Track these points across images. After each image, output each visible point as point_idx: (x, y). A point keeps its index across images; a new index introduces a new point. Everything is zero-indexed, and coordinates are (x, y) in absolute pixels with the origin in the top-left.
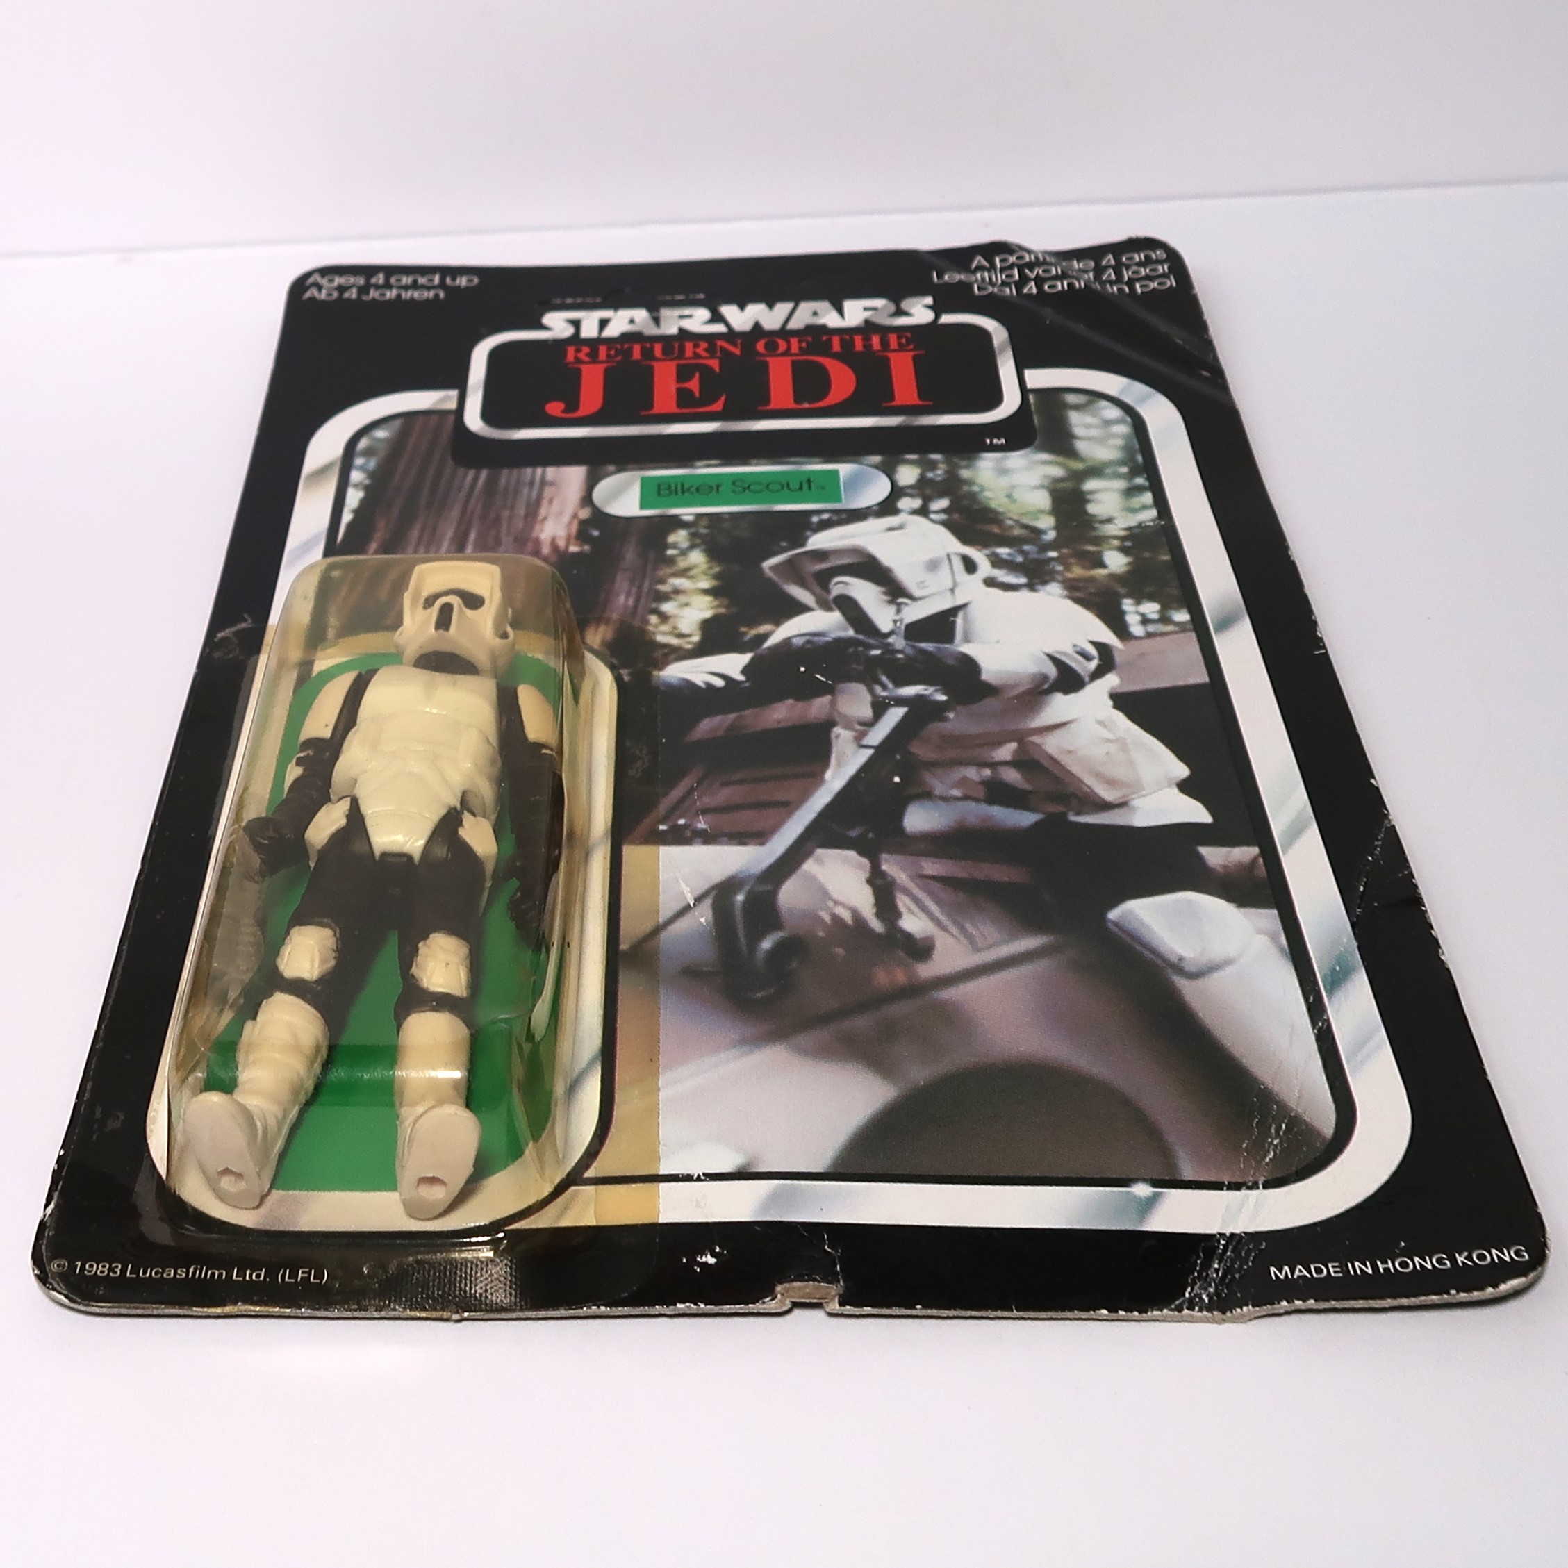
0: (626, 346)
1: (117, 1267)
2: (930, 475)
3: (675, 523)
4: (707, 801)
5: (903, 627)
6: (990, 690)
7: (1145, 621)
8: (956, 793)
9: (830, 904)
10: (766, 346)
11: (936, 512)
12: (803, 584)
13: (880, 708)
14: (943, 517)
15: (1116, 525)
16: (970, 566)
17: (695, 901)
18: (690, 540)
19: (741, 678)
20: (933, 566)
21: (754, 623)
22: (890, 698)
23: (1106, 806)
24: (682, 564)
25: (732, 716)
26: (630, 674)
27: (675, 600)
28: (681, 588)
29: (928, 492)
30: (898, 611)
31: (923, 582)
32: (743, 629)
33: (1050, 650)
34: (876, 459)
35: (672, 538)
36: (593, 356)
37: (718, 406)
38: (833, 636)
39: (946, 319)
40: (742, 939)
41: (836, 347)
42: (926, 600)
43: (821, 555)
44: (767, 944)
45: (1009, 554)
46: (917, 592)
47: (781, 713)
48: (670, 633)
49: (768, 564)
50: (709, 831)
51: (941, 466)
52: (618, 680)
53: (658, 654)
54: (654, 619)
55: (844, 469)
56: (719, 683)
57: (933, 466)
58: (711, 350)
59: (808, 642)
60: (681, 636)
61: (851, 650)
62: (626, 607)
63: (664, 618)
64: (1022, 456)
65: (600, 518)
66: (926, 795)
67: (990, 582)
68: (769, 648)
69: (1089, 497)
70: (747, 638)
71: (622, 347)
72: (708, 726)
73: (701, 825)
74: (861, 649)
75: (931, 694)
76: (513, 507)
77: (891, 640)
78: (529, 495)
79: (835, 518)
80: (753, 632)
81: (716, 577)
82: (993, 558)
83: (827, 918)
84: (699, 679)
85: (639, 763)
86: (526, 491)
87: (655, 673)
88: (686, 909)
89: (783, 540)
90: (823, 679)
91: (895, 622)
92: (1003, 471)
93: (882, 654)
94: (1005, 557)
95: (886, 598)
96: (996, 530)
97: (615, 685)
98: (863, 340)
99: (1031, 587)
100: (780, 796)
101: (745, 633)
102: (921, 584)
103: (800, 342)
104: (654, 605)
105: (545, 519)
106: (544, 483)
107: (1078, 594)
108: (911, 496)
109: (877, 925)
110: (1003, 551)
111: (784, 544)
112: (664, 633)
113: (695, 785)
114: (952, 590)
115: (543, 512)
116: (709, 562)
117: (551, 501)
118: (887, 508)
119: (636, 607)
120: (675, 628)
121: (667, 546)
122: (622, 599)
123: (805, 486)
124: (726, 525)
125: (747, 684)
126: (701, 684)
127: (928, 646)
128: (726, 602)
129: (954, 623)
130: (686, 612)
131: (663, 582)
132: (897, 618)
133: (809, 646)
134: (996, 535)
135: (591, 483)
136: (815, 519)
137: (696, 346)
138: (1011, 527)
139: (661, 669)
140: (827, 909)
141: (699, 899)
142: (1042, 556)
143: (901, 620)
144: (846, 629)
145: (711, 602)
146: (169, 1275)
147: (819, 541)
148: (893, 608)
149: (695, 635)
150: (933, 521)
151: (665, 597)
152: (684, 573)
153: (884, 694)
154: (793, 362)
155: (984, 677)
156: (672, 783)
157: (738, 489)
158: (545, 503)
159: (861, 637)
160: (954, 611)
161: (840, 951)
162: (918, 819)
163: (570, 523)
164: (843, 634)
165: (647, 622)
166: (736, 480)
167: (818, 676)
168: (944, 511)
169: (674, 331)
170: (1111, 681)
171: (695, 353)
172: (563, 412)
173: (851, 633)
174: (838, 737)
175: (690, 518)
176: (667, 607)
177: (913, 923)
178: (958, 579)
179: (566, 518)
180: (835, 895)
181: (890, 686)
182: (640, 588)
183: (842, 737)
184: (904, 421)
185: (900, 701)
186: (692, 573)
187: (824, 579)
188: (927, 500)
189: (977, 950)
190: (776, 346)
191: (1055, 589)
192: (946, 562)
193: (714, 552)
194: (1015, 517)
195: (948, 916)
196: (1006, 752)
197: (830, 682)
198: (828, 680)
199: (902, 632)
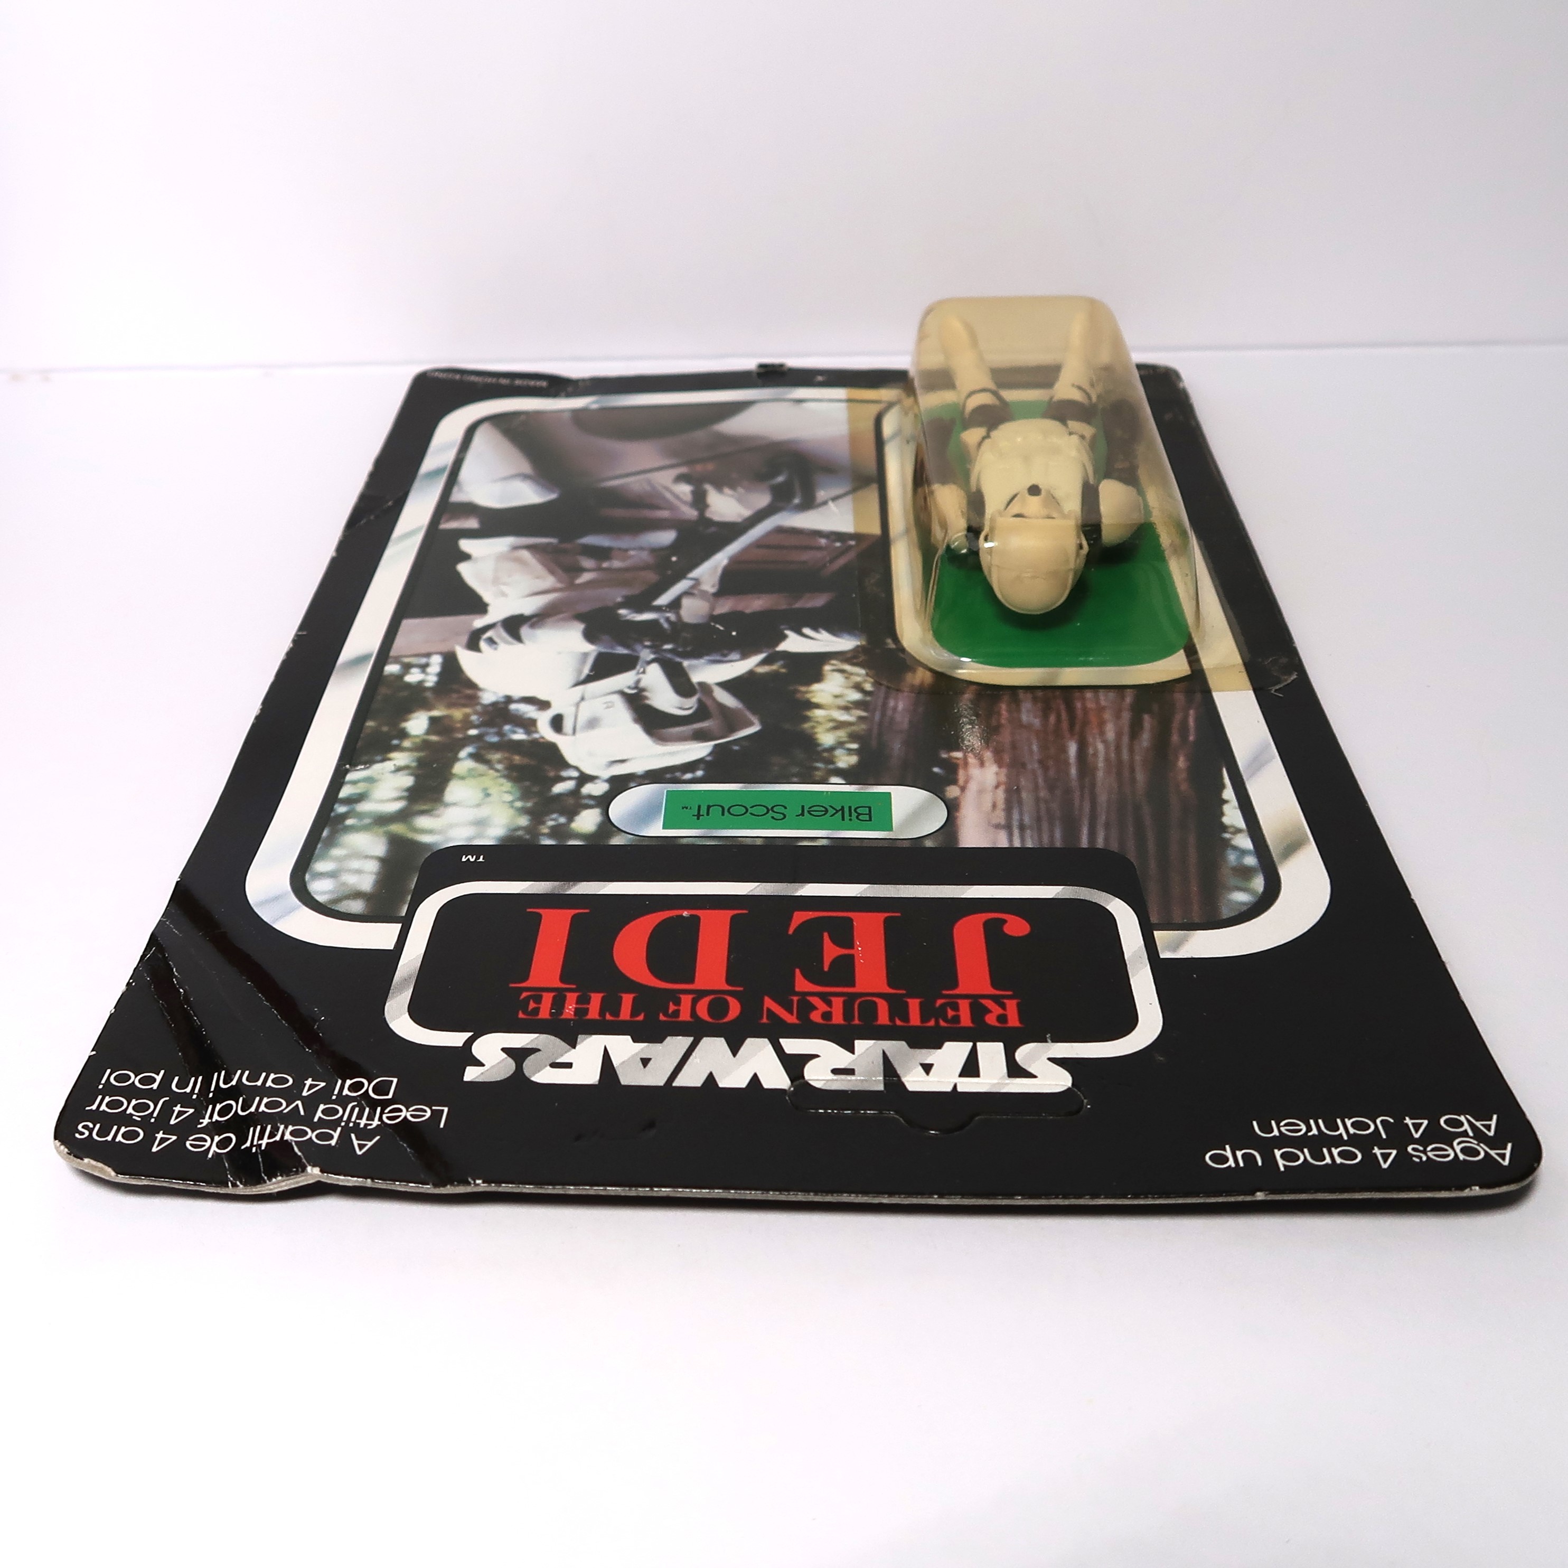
0: (932, 1023)
2: (562, 820)
3: (850, 776)
4: (818, 555)
5: (638, 667)
6: (579, 617)
7: (424, 667)
8: (632, 553)
10: (726, 1008)
11: (570, 778)
12: (722, 707)
13: (675, 605)
14: (565, 774)
15: (395, 765)
16: (557, 723)
17: (827, 502)
18: (834, 756)
19: (787, 632)
20: (593, 723)
21: (774, 675)
22: (665, 611)
23: (529, 547)
24: (842, 734)
26: (886, 644)
27: (848, 702)
28: (843, 712)
29: (571, 801)
30: (638, 681)
31: (608, 707)
32: (783, 670)
33: (520, 645)
34: (616, 841)
35: (854, 759)
36: (978, 1011)
37: (799, 918)
38: (702, 661)
39: (456, 1039)
40: (797, 483)
41: (627, 1000)
42: (608, 691)
43: (700, 736)
44: (780, 479)
45: (515, 732)
46: (617, 699)
47: (756, 604)
48: (852, 674)
49: (755, 728)
50: (818, 537)
51: (546, 830)
52: (896, 640)
53: (862, 658)
54: (868, 687)
55: (656, 829)
56: (807, 631)
57: (556, 832)
58: (806, 1008)
59: (725, 656)
60: (842, 671)
61: (689, 649)
62: (896, 699)
63: (858, 687)
64: (451, 840)
65: (935, 786)
66: (654, 551)
67: (544, 705)
68: (762, 653)
69: (405, 794)
70: (780, 663)
71: (937, 1022)
72: (819, 601)
73: (823, 541)
74: (680, 650)
75: (630, 614)
76: (1037, 800)
77: (652, 656)
78: (1021, 814)
79: (678, 774)
80: (774, 667)
81: (807, 719)
82: (533, 729)
83: (739, 489)
84: (824, 635)
85: (872, 581)
86: (1027, 820)
87: (864, 643)
88: (834, 499)
89: (736, 751)
90: (718, 626)
91: (644, 672)
92: (481, 823)
93: (662, 645)
94: (521, 731)
95: (646, 694)
96: (517, 759)
97: (899, 636)
98: (586, 1011)
99: (509, 700)
100: (764, 551)
101: (783, 666)
102: (609, 706)
103: (676, 1013)
104: (868, 698)
105: (997, 787)
106: (1008, 827)
107: (469, 692)
108: (590, 797)
109: (708, 487)
110: (519, 736)
111: (736, 748)
112: (858, 675)
113: (827, 564)
114: (583, 699)
115: (1001, 795)
116: (816, 733)
117: (994, 806)
118: (620, 784)
119: (886, 698)
120: (847, 678)
121: (857, 752)
122: (901, 706)
123: (704, 811)
124: (795, 770)
125: (782, 627)
126: (823, 632)
127: (621, 650)
128: (798, 696)
129: (591, 670)
130: (838, 691)
131: (861, 718)
132: (641, 676)
133: (726, 652)
134: (519, 753)
135: (950, 825)
136: (700, 773)
137: (827, 1016)
138: (500, 762)
139: (858, 647)
140: (738, 494)
141: (825, 503)
142: (483, 730)
143: (638, 673)
144: (690, 666)
145: (814, 697)
147: (700, 750)
148: (642, 685)
149: (828, 671)
150: (577, 768)
151: (857, 705)
152: (839, 725)
153: (668, 615)
154: (692, 980)
155: (581, 627)
156: (845, 569)
157: (781, 810)
158: (1001, 804)
159: (678, 660)
160: (589, 679)
161: (735, 476)
162: (667, 537)
163: (967, 782)
164: (694, 662)
165: (875, 685)
166: (781, 820)
167: (721, 628)
168: (563, 779)
169: (861, 1045)
170: (479, 622)
171: (829, 1004)
172: (1005, 921)
173: (686, 663)
174: (713, 586)
175: (834, 780)
176: (856, 696)
177: (685, 489)
178: (573, 709)
179: (973, 787)
180: (733, 500)
181: (662, 621)
182: (883, 714)
183: (710, 585)
184: (569, 888)
185: (658, 609)
186: (831, 724)
187: (702, 713)
188: (575, 793)
189: (649, 479)
190: (711, 1009)
191: (487, 698)
192: (578, 727)
193: (809, 743)
194: (491, 772)
195: (660, 492)
196: (586, 577)
197: (712, 624)
198: (714, 626)
199: (640, 663)
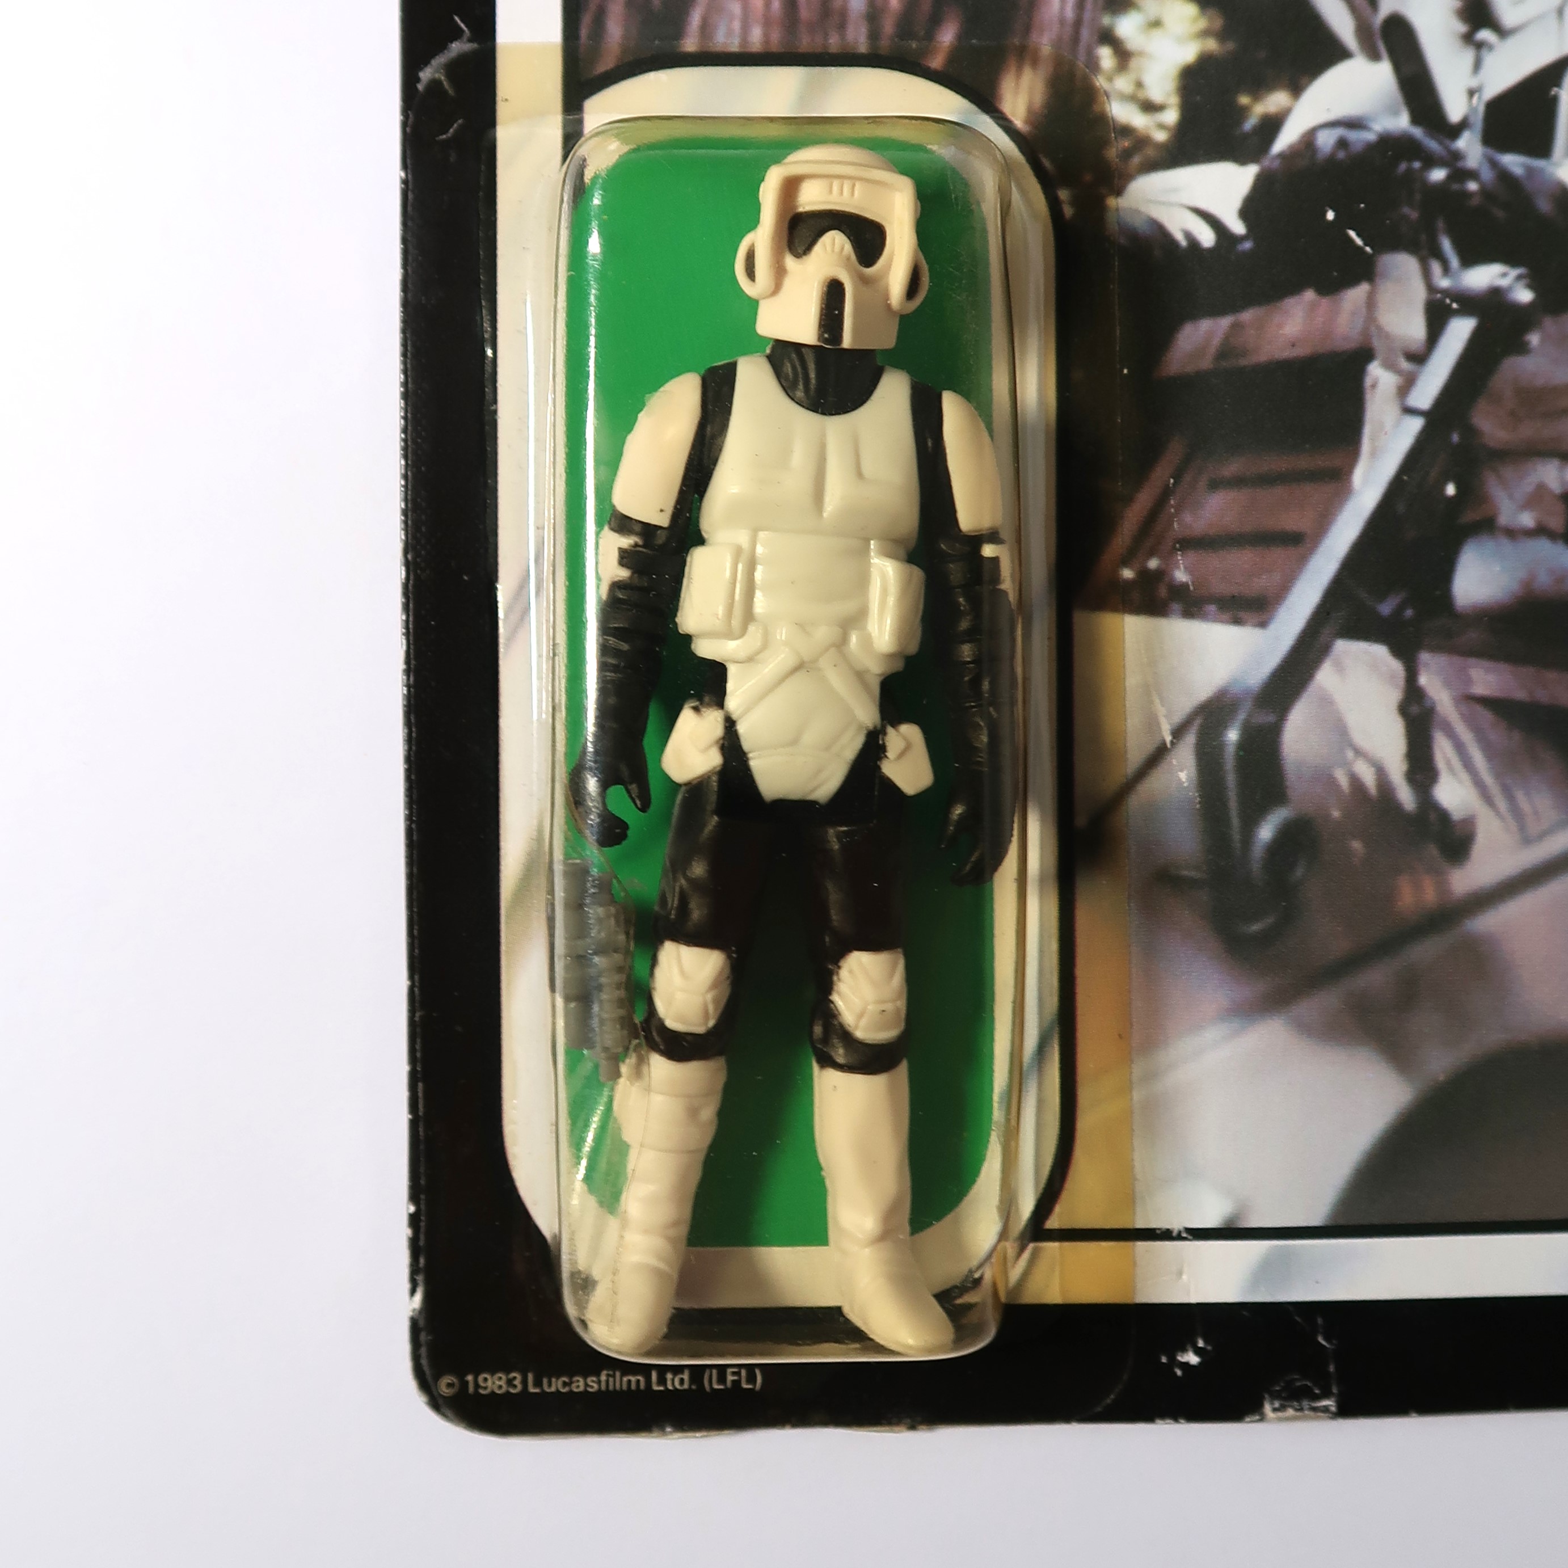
1: (515, 1378)
5: (1481, 110)
8: (1527, 519)
9: (1350, 754)
13: (1437, 318)
17: (1174, 738)
19: (1240, 228)
22: (1451, 296)
25: (1225, 322)
26: (1072, 202)
27: (1139, 9)
30: (1477, 66)
32: (1243, 100)
38: (1378, 128)
40: (1235, 821)
42: (1519, 37)
44: (1266, 832)
46: (1507, 15)
47: (1296, 322)
48: (1132, 99)
50: (1191, 588)
53: (1114, 152)
54: (1106, 57)
56: (1207, 237)
59: (1341, 143)
60: (1148, 107)
61: (1403, 166)
62: (1061, 21)
63: (1122, 55)
66: (1487, 526)
68: (1282, 155)
70: (1250, 124)
72: (1190, 343)
73: (1181, 574)
74: (1416, 165)
75: (1510, 288)
77: (1462, 143)
80: (1259, 110)
83: (1343, 781)
84: (1177, 224)
87: (1111, 202)
88: (1161, 751)
90: (1359, 242)
91: (1471, 93)
93: (1447, 179)
95: (1462, 27)
100: (1291, 521)
101: (1245, 111)
104: (1107, 20)
109: (1406, 796)
112: (1122, 97)
113: (1172, 481)
114: (1560, 12)
119: (1078, 23)
120: (1139, 85)
125: (1249, 245)
126: (1179, 235)
127: (1513, 163)
128: (1218, 23)
129: (1555, 105)
130: (1157, 43)
132: (1474, 83)
133: (1341, 153)
140: (1346, 764)
141: (1179, 733)
143: (1480, 91)
144: (1396, 113)
146: (578, 1387)
148: (1470, 56)
149: (1171, 106)
153: (1445, 283)
159: (1417, 132)
160: (1558, 70)
161: (1357, 845)
164: (1393, 124)
165: (1094, 65)
167: (1352, 234)
173: (1405, 121)
174: (1374, 386)
176: (1127, 27)
177: (1450, 791)
180: (1359, 738)
181: (1454, 262)
183: (1381, 390)
185: (1466, 303)
189: (1527, 840)
195: (1498, 776)
197: (1368, 249)
198: (1366, 244)
199: (1478, 120)
